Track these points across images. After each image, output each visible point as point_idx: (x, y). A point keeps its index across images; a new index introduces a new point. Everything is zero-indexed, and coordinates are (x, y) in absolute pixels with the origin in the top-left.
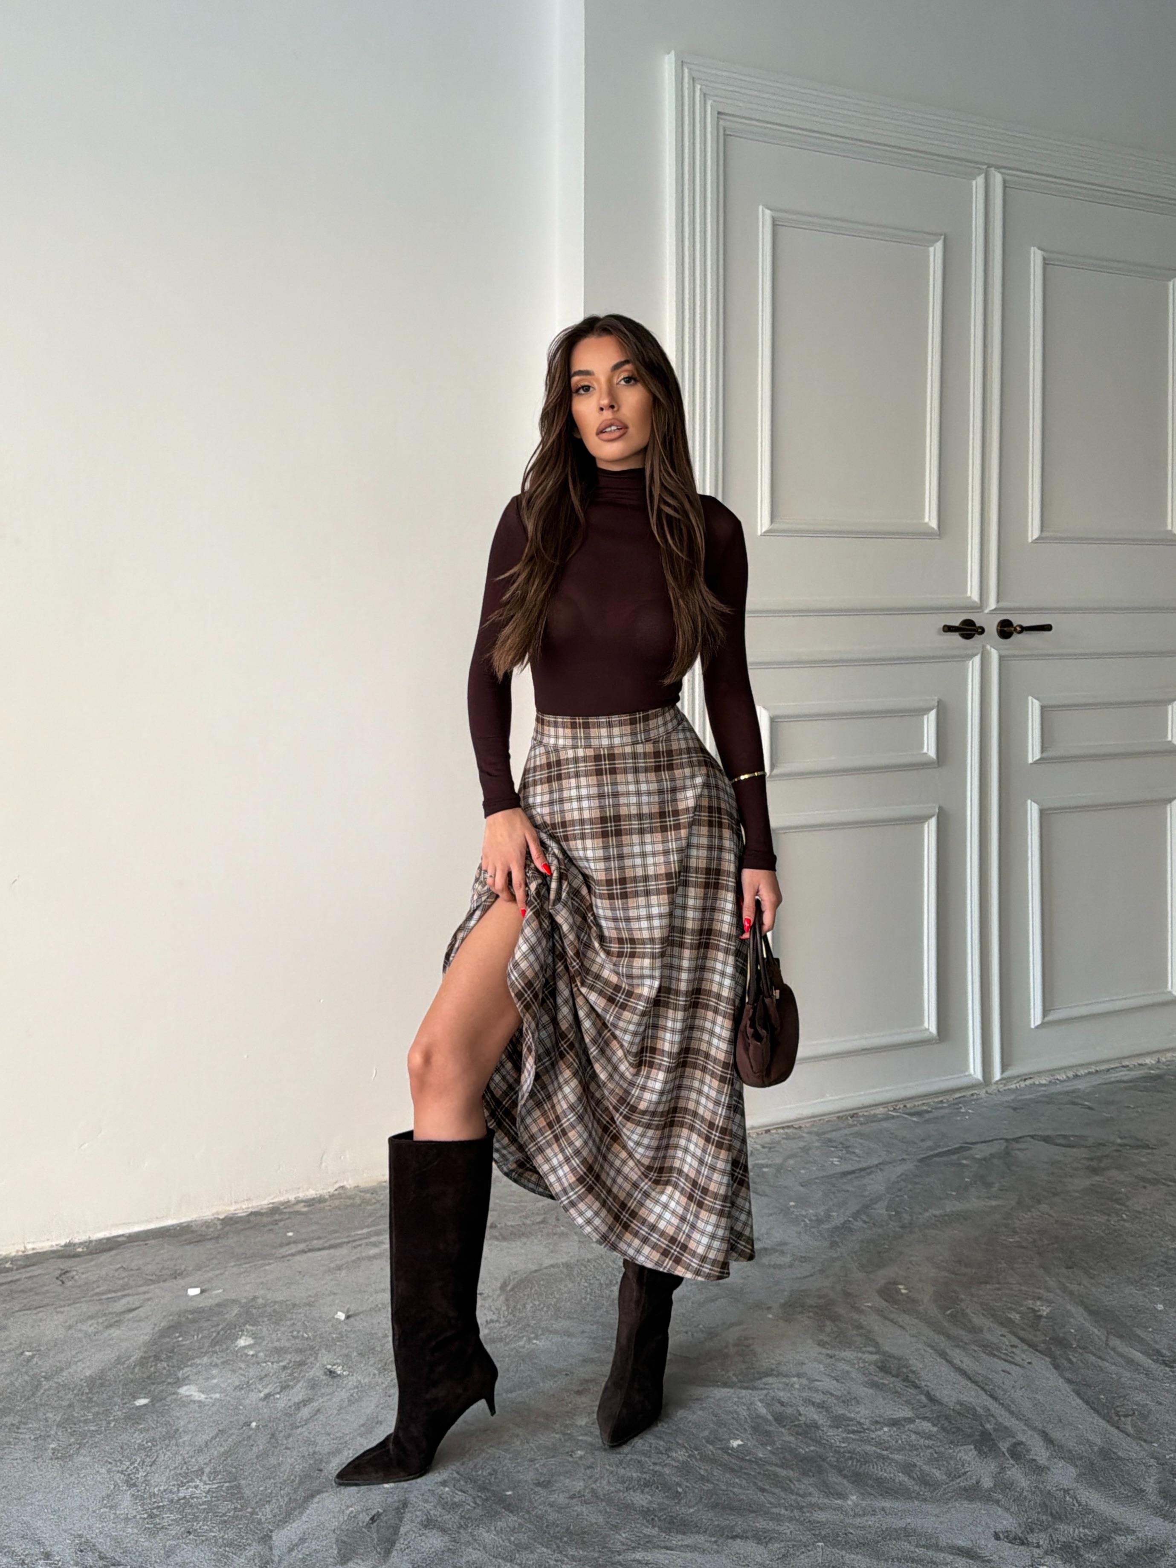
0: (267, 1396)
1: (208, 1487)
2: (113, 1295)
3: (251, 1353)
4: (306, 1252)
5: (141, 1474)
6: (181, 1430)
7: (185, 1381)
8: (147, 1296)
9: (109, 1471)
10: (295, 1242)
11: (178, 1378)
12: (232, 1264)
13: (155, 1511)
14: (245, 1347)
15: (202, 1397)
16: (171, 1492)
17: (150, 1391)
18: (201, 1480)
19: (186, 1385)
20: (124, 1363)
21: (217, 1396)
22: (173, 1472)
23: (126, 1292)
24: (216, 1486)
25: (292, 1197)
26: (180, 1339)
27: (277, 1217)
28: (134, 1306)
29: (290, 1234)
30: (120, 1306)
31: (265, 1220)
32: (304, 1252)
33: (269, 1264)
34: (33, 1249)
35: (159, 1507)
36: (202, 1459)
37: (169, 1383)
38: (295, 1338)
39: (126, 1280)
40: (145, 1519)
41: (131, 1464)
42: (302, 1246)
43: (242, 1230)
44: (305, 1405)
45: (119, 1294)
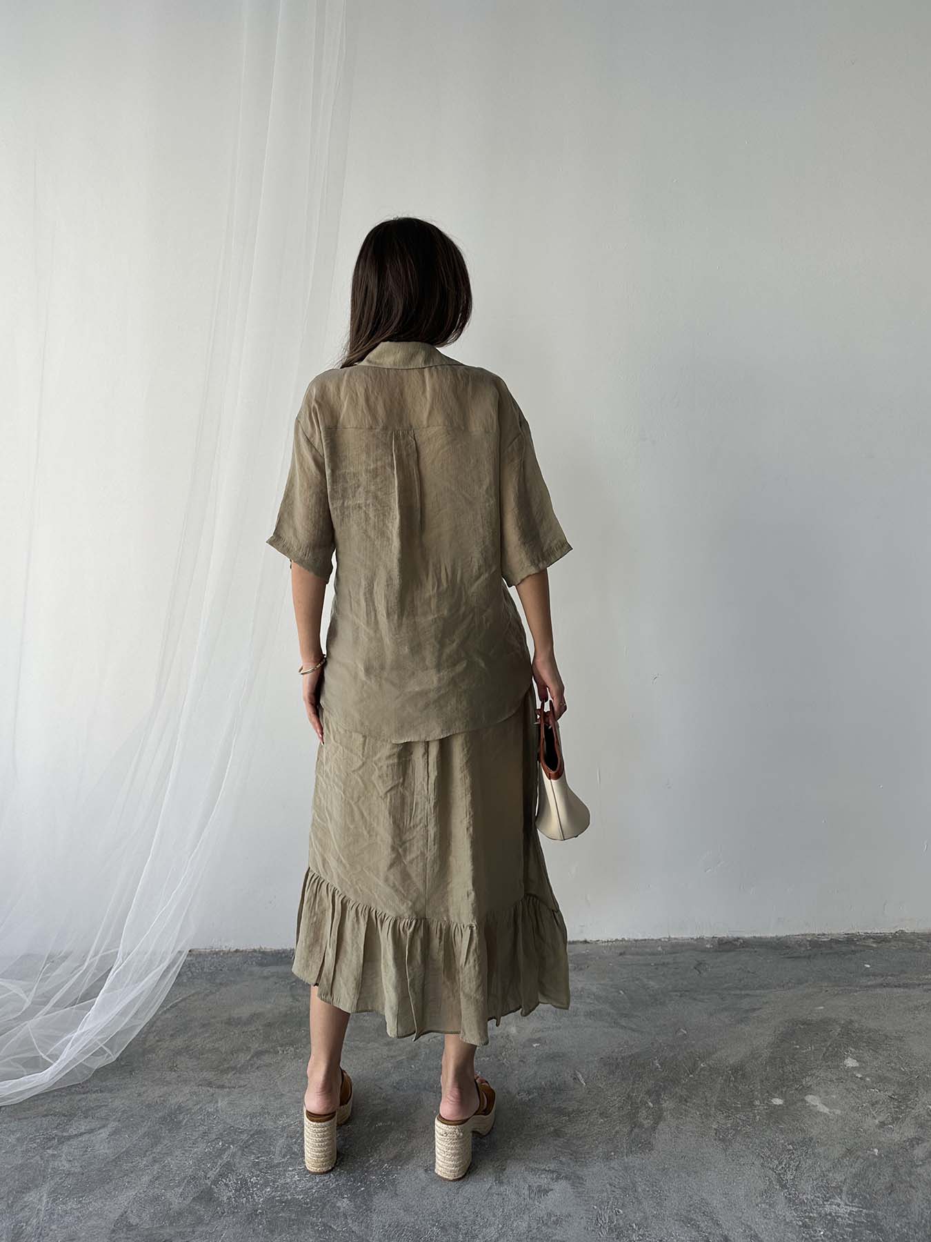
0: (882, 1124)
1: (849, 1209)
2: (738, 992)
3: (859, 1076)
4: (884, 986)
5: (789, 1176)
6: (814, 1140)
7: (808, 1090)
8: (764, 1000)
9: (762, 1165)
10: (874, 975)
11: (803, 1087)
12: (826, 985)
13: (807, 1220)
14: (854, 1068)
15: (826, 1110)
16: (817, 1203)
17: (782, 1092)
18: (841, 1198)
19: (811, 1094)
20: (757, 1059)
21: (838, 1112)
22: (815, 1183)
23: (747, 992)
24: (855, 1209)
25: (862, 932)
26: (798, 1047)
27: (853, 948)
28: (756, 1007)
29: (868, 966)
30: (745, 1004)
31: (844, 949)
32: (882, 985)
33: (856, 991)
34: (675, 939)
35: (810, 1218)
36: (839, 1177)
37: (796, 1089)
38: (895, 1070)
39: (745, 980)
40: (800, 1226)
41: (780, 1163)
42: (880, 980)
43: (827, 954)
44: (918, 1144)
45: (743, 992)
